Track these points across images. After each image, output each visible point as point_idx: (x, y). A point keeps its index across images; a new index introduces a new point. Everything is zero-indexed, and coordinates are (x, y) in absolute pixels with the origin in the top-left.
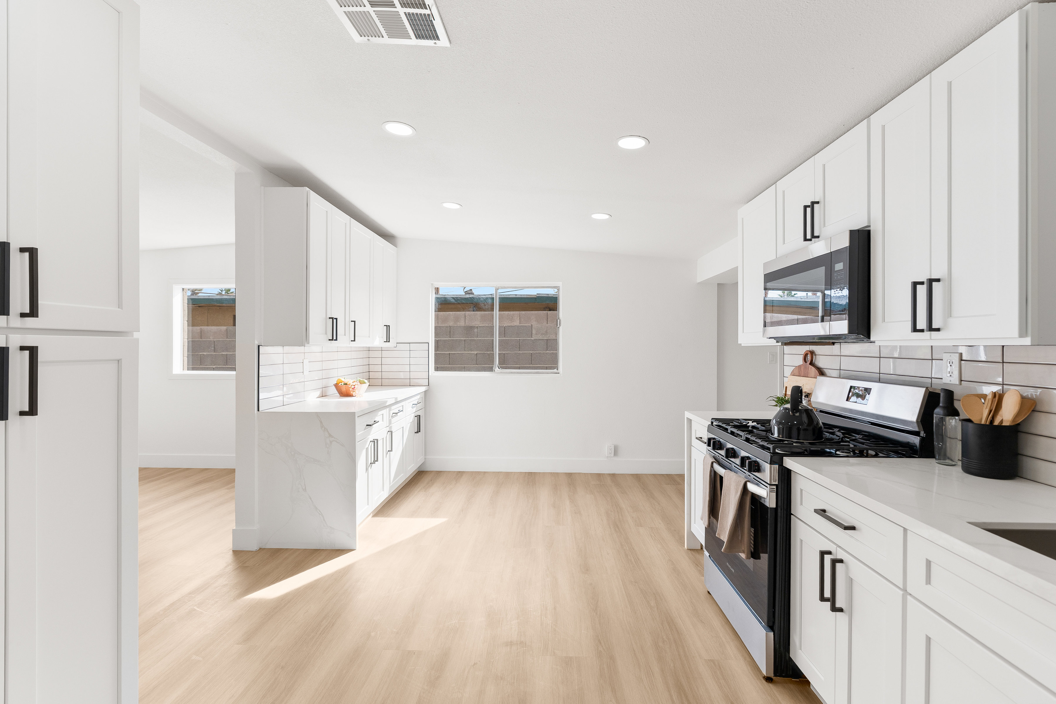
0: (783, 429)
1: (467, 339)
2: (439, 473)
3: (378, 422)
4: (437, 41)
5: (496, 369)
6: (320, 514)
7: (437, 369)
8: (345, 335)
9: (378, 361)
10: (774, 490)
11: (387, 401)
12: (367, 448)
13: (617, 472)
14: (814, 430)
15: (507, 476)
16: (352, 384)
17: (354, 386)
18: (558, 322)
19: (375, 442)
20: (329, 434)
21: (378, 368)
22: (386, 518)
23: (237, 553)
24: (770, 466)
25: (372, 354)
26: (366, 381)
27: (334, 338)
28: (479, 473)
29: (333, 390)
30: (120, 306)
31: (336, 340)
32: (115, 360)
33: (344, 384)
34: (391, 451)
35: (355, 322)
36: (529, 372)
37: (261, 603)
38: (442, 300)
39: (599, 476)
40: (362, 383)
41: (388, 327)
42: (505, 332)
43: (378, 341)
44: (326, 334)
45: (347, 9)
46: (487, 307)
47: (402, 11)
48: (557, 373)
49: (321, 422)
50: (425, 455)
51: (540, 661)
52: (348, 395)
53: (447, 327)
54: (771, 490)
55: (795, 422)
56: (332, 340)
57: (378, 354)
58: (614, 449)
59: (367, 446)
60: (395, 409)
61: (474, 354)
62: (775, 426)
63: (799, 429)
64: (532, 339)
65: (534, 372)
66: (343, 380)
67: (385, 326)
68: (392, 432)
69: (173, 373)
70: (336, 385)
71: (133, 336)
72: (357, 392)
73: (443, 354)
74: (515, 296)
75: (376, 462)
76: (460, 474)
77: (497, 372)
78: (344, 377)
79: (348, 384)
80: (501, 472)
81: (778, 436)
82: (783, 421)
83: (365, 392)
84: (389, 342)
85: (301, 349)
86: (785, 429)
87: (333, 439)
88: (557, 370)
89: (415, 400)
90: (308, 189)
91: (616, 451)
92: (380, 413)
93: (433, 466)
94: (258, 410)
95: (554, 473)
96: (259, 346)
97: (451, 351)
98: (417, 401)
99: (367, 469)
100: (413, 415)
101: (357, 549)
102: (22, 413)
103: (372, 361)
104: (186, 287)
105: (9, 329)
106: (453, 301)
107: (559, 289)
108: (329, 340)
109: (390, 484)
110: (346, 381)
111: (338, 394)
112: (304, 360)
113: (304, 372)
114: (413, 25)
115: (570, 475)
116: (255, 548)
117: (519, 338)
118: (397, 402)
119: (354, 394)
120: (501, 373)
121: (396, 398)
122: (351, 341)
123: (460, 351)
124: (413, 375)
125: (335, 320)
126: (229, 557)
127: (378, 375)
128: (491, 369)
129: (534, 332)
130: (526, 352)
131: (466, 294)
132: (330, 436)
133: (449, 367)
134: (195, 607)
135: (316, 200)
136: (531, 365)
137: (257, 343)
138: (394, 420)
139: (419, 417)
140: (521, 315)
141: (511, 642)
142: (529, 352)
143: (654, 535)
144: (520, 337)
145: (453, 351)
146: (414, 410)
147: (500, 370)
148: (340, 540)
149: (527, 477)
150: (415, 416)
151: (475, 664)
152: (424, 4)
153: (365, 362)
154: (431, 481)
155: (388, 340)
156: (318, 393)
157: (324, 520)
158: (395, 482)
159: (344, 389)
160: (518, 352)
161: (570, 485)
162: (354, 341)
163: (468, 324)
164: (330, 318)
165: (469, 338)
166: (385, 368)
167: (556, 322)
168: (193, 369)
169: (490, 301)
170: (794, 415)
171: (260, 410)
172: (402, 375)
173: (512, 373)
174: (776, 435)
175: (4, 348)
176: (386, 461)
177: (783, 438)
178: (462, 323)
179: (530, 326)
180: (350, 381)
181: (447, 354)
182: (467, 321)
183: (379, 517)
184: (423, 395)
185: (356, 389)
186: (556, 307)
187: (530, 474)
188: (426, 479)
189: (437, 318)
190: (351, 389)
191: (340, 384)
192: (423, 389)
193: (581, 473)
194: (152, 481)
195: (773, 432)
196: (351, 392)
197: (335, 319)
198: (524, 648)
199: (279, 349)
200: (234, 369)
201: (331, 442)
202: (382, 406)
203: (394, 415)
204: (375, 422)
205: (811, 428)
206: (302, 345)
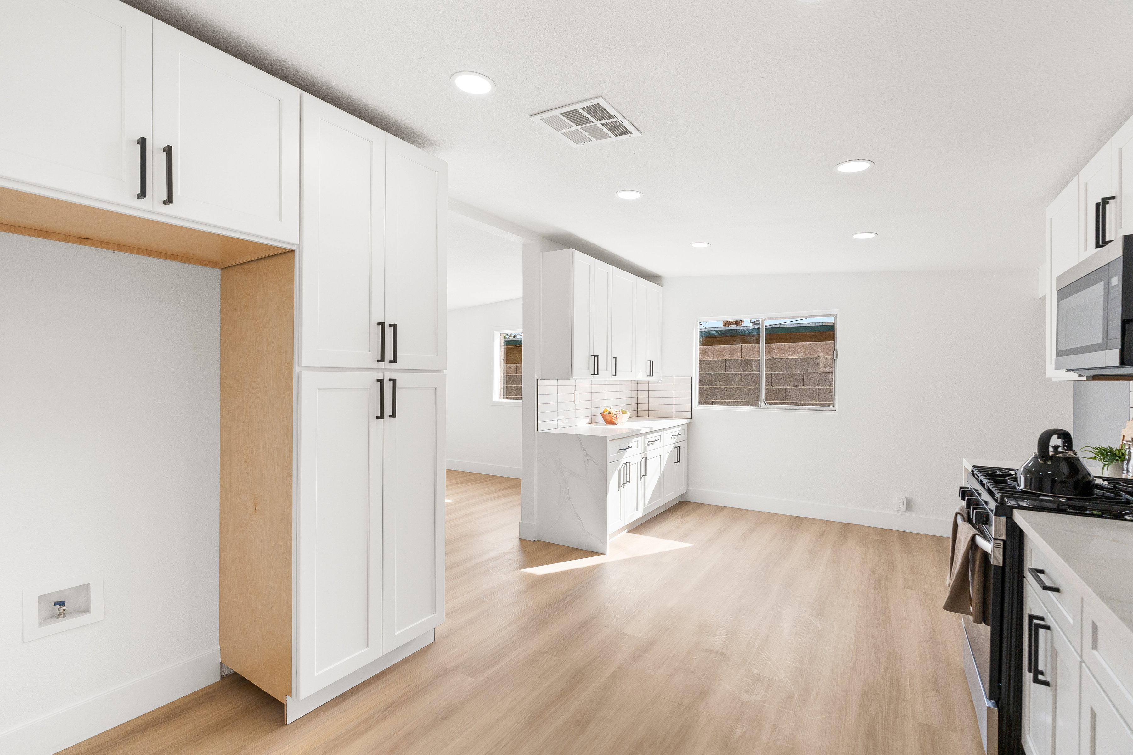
0: (1031, 479)
1: (744, 372)
2: (700, 505)
3: (631, 447)
4: (630, 135)
5: (762, 404)
6: (579, 519)
7: (701, 403)
8: (607, 370)
9: (645, 394)
10: (1001, 546)
11: (641, 430)
12: (619, 469)
13: (910, 531)
14: (1076, 485)
15: (771, 517)
16: (614, 413)
17: (616, 415)
18: (835, 354)
19: (628, 465)
20: (587, 453)
21: (646, 400)
22: (638, 535)
23: (522, 541)
24: (995, 517)
25: (640, 387)
26: (628, 411)
27: (595, 373)
28: (741, 510)
29: (600, 419)
30: (436, 354)
31: (598, 374)
32: (434, 388)
33: (608, 413)
34: (646, 475)
35: (616, 358)
36: (799, 408)
37: (530, 576)
38: (706, 335)
39: (884, 531)
40: (623, 412)
41: (651, 362)
42: (787, 365)
43: (642, 375)
44: (589, 369)
45: (563, 132)
46: (753, 340)
47: (599, 123)
48: (833, 411)
49: (581, 443)
50: (688, 485)
51: (733, 671)
52: (611, 423)
53: (722, 360)
54: (995, 545)
55: (1049, 472)
56: (594, 374)
57: (646, 387)
58: (907, 502)
59: (619, 467)
60: (651, 437)
61: (751, 388)
62: (1021, 475)
63: (1053, 482)
64: (819, 372)
65: (805, 409)
66: (608, 409)
67: (648, 361)
68: (646, 458)
69: (494, 401)
70: (603, 414)
71: (443, 373)
72: (619, 421)
73: (718, 388)
74: (807, 325)
75: (628, 483)
76: (721, 508)
77: (763, 407)
78: (610, 407)
79: (612, 413)
80: (765, 512)
81: (1025, 488)
82: (1033, 469)
83: (627, 422)
84: (652, 376)
85: (567, 382)
86: (1033, 480)
87: (589, 458)
88: (834, 406)
89: (676, 431)
90: (573, 250)
91: (909, 505)
92: (634, 440)
93: (695, 497)
94: (537, 431)
95: (827, 520)
96: (538, 380)
97: (726, 386)
98: (678, 432)
99: (619, 488)
100: (672, 446)
101: (607, 554)
102: (390, 416)
103: (640, 394)
104: (503, 332)
105: (385, 369)
106: (717, 334)
107: (836, 316)
108: (592, 374)
109: (644, 505)
110: (610, 410)
111: (604, 422)
112: (575, 391)
113: (575, 402)
114: (609, 130)
115: (846, 526)
116: (533, 539)
117: (803, 371)
118: (652, 432)
119: (616, 422)
120: (767, 408)
121: (651, 428)
122: (613, 375)
123: (736, 386)
124: (677, 408)
125: (596, 358)
126: (517, 542)
127: (645, 407)
128: (756, 405)
129: (821, 364)
130: (811, 387)
131: (753, 325)
132: (588, 455)
133: (724, 401)
134: (489, 569)
135: (580, 257)
136: (818, 402)
137: (536, 377)
138: (649, 448)
139: (679, 448)
140: (805, 346)
141: (712, 650)
142: (815, 387)
143: (924, 601)
144: (805, 371)
145: (728, 386)
146: (674, 441)
147: (767, 406)
148: (594, 544)
149: (792, 521)
150: (675, 447)
151: (674, 656)
152: (611, 116)
153: (634, 394)
154: (690, 511)
155: (651, 375)
156: (587, 420)
157: (583, 525)
158: (649, 505)
159: (608, 417)
160: (802, 387)
161: (842, 535)
162: (615, 375)
163: (745, 356)
164: (592, 356)
165: (746, 372)
166: (651, 400)
167: (833, 353)
168: (507, 398)
169: (756, 333)
170: (1046, 463)
171: (538, 430)
172: (664, 407)
173: (779, 409)
174: (1022, 487)
175: (382, 380)
176: (641, 484)
177: (1031, 490)
178: (738, 357)
179: (817, 358)
180: (613, 411)
181: (723, 388)
182: (743, 354)
183: (632, 533)
184: (685, 427)
185: (617, 417)
186: (832, 336)
187: (799, 518)
188: (686, 509)
189: (703, 353)
190: (613, 418)
191: (605, 413)
192: (685, 421)
193: (862, 525)
194: (479, 483)
195: (1019, 482)
196: (614, 421)
197: (596, 356)
198: (723, 658)
199: (554, 382)
200: (521, 399)
201: (588, 461)
202: (636, 434)
203: (650, 443)
204: (629, 447)
205: (1072, 481)
206: (568, 378)
